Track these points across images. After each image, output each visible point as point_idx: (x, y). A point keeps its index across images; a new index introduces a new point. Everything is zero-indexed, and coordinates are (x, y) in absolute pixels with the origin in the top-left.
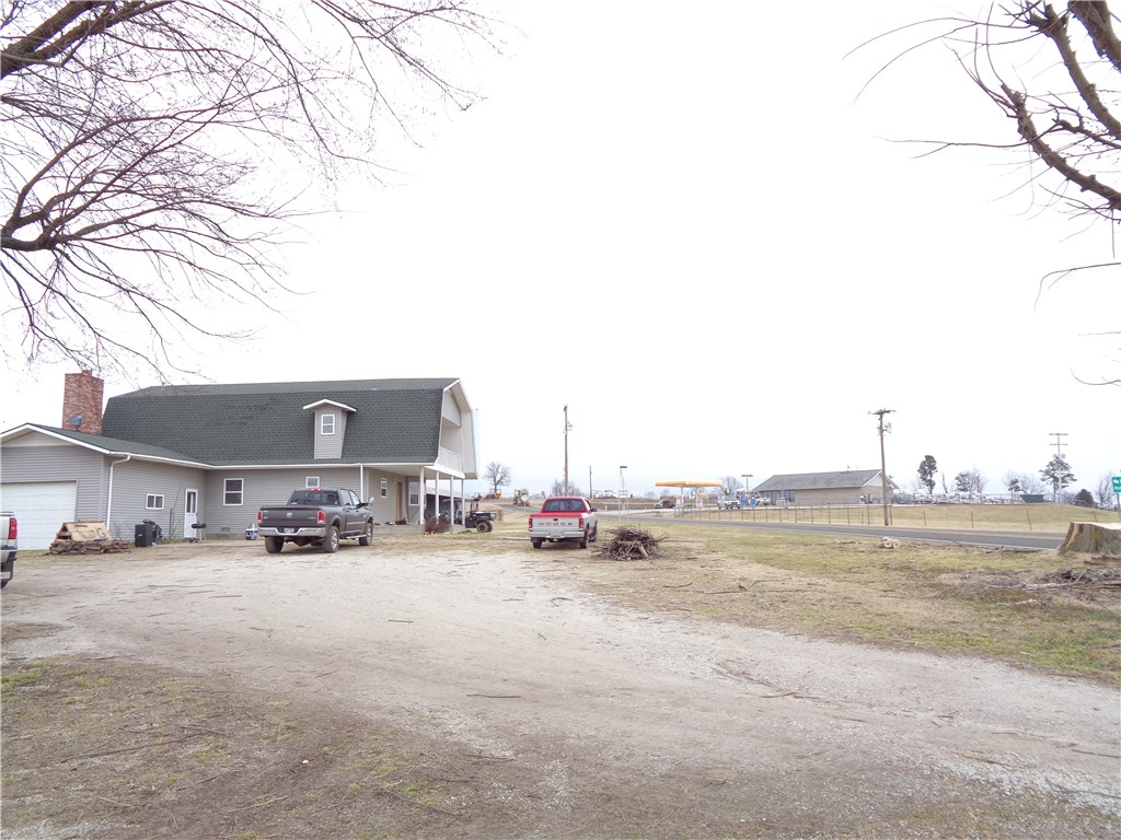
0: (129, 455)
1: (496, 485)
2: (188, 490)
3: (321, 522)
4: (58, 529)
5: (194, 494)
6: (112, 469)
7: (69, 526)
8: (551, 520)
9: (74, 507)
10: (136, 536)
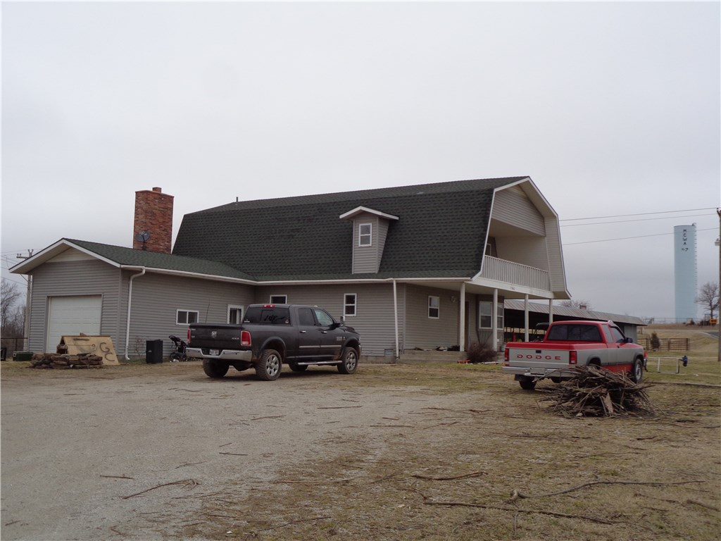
0: (144, 269)
1: (712, 309)
2: (230, 307)
3: (244, 343)
4: (59, 342)
5: (240, 310)
6: (131, 282)
7: (66, 340)
8: (532, 352)
9: (99, 321)
10: (147, 352)
